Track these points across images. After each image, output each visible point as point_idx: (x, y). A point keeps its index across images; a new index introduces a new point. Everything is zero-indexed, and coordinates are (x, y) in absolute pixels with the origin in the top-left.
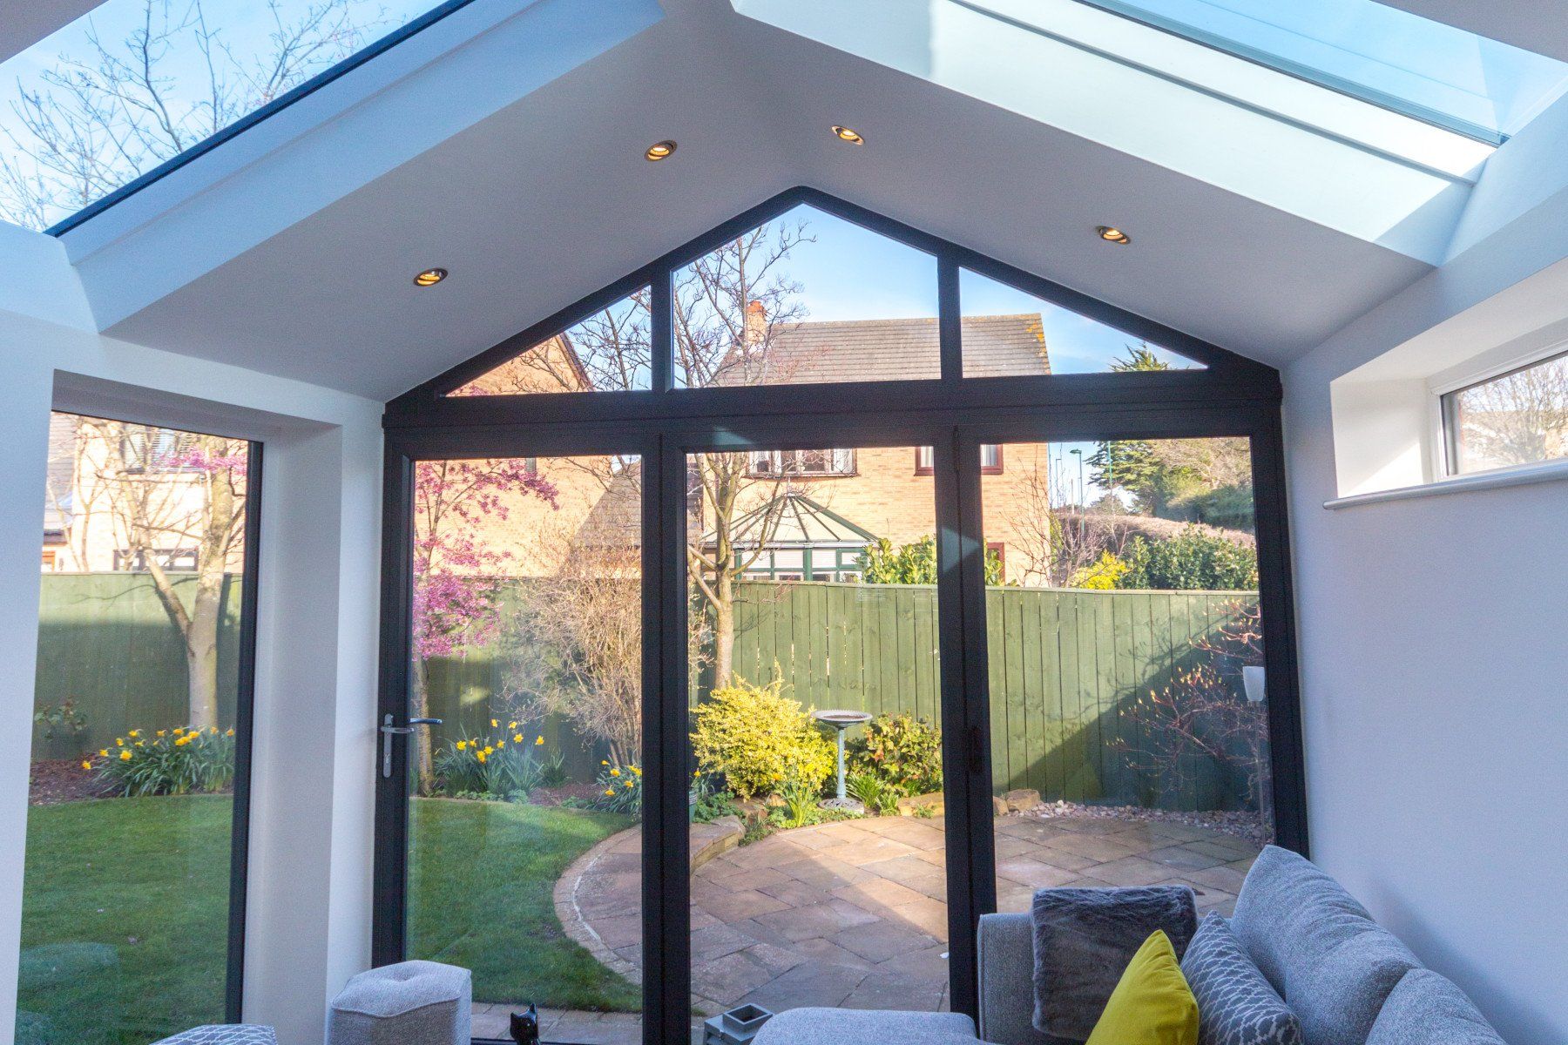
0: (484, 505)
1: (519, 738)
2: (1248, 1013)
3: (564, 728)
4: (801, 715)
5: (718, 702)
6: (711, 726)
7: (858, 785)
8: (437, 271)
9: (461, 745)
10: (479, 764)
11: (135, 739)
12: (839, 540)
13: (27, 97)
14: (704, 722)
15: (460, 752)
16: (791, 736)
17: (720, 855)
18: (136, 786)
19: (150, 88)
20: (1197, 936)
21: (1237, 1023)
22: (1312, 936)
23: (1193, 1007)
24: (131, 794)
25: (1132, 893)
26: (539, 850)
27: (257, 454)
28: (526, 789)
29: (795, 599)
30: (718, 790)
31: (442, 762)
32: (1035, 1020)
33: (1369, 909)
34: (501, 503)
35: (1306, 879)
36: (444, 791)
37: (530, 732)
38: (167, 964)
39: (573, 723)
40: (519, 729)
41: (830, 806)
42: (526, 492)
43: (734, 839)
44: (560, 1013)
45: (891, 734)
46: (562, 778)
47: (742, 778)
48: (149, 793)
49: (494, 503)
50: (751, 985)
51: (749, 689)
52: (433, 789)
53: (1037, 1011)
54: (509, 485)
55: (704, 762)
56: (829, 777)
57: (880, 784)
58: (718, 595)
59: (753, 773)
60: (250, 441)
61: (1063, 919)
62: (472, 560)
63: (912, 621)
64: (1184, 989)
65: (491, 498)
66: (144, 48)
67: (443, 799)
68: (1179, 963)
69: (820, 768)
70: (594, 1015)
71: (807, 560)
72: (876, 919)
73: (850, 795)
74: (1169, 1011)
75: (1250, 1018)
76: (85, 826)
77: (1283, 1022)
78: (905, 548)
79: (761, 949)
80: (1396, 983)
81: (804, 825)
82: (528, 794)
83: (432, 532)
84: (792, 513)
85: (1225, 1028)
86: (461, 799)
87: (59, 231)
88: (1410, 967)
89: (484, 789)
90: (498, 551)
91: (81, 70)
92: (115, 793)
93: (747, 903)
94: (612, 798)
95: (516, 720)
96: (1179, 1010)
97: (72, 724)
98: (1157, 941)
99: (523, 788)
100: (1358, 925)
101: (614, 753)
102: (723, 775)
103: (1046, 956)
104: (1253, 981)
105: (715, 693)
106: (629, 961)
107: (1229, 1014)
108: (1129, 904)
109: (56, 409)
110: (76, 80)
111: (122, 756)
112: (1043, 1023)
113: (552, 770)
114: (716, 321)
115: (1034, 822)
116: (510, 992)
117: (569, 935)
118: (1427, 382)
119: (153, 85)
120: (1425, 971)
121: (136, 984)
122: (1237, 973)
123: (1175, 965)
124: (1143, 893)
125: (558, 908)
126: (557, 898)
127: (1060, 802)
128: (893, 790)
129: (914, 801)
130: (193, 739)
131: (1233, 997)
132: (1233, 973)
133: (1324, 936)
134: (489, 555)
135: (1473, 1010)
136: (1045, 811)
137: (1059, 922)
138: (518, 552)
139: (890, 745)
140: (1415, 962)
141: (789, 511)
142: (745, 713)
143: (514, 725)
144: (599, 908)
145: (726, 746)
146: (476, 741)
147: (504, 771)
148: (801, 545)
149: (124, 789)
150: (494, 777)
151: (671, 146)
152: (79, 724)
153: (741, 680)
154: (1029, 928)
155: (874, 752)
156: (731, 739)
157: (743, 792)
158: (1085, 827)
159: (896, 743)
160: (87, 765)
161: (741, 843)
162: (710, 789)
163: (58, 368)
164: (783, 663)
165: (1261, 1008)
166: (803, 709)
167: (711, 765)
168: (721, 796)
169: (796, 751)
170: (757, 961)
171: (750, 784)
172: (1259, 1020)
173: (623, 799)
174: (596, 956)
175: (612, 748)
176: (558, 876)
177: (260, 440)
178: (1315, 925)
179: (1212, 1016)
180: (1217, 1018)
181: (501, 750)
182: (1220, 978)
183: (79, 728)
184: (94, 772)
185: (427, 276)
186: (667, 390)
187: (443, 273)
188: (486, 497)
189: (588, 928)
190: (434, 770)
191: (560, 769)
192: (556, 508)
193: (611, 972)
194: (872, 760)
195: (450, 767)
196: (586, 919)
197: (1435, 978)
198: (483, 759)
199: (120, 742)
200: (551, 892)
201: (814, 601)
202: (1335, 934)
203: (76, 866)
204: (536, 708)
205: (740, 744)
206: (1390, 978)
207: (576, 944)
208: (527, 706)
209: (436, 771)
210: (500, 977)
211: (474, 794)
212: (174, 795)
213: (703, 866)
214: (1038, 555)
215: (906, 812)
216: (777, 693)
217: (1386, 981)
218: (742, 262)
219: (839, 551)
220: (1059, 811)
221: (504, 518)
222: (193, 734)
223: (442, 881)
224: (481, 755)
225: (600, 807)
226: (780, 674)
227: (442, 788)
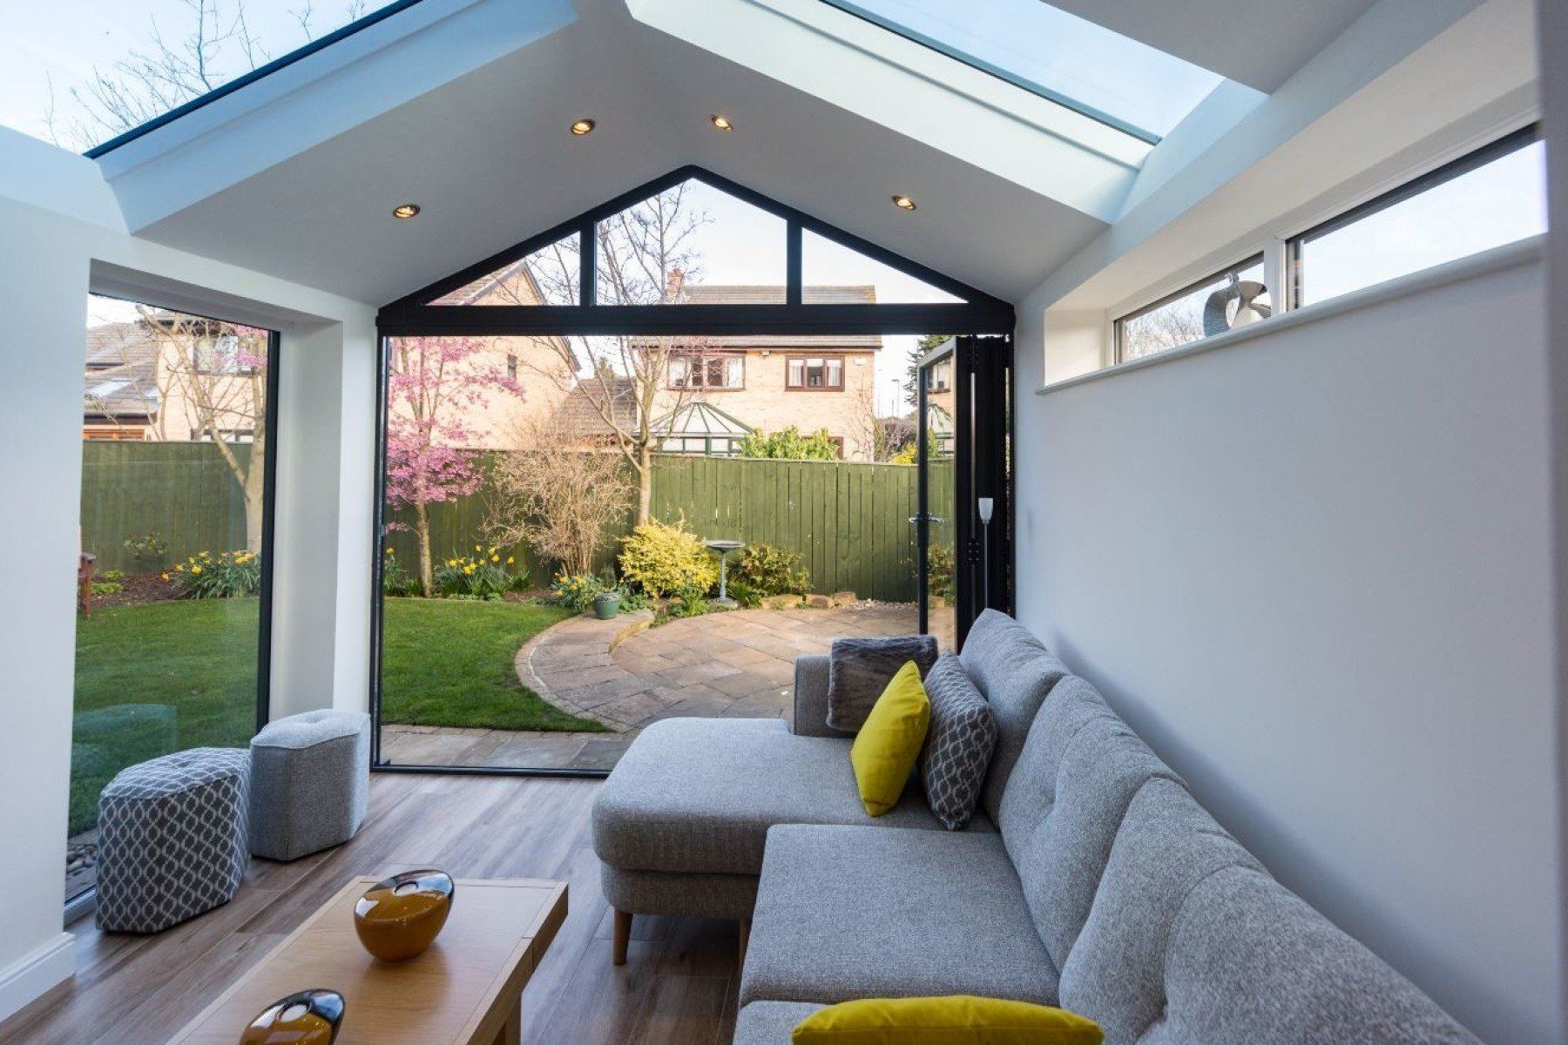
0: (471, 399)
1: (496, 558)
2: (962, 707)
3: (529, 552)
4: (697, 543)
5: (639, 535)
6: (633, 551)
7: (734, 590)
8: (412, 207)
9: (453, 563)
10: (465, 576)
11: (203, 558)
12: (730, 432)
13: (104, 82)
14: (628, 548)
15: (451, 567)
16: (689, 557)
17: (636, 634)
18: (205, 590)
19: (203, 79)
20: (936, 664)
21: (954, 713)
22: (1008, 660)
23: (926, 704)
24: (201, 597)
25: (897, 640)
26: (507, 631)
27: (275, 340)
28: (500, 593)
29: (695, 467)
30: (637, 592)
31: (438, 575)
32: (828, 721)
33: (1045, 645)
34: (484, 396)
35: (1008, 628)
36: (440, 594)
37: (504, 553)
38: (222, 707)
39: (534, 547)
40: (496, 552)
41: (715, 603)
42: (503, 390)
43: (647, 624)
44: (513, 733)
45: (758, 557)
46: (527, 585)
47: (654, 584)
48: (214, 596)
49: (478, 396)
50: (650, 713)
51: (661, 527)
52: (433, 593)
53: (830, 714)
54: (490, 385)
55: (626, 574)
56: (715, 584)
57: (749, 589)
58: (640, 463)
59: (662, 581)
60: (269, 331)
61: (851, 657)
62: (461, 435)
63: (774, 483)
64: (922, 694)
65: (477, 393)
66: (199, 48)
67: (439, 599)
68: (923, 682)
69: (709, 578)
70: (538, 734)
71: (708, 445)
72: (740, 672)
73: (728, 596)
74: (912, 707)
75: (962, 710)
76: (163, 618)
77: (982, 710)
78: (773, 435)
79: (657, 691)
80: (1054, 685)
81: (696, 615)
82: (502, 596)
83: (432, 415)
84: (699, 414)
85: (946, 718)
86: (453, 599)
87: (95, 154)
88: (1064, 675)
89: (469, 592)
90: (481, 431)
91: (147, 63)
92: (188, 596)
93: (653, 664)
94: (561, 598)
95: (492, 546)
96: (917, 707)
97: (156, 549)
98: (910, 667)
99: (498, 591)
100: (1037, 653)
101: (565, 568)
102: (641, 583)
103: (838, 681)
104: (967, 688)
105: (637, 529)
106: (565, 700)
107: (949, 709)
108: (894, 647)
109: (93, 291)
110: (144, 71)
111: (193, 570)
112: (833, 722)
113: (520, 580)
114: (643, 276)
115: (851, 612)
116: (478, 720)
117: (524, 684)
118: (1106, 312)
119: (207, 78)
120: (1072, 676)
121: (196, 721)
122: (958, 684)
123: (919, 682)
124: (905, 640)
125: (517, 668)
126: (517, 661)
127: (869, 600)
128: (758, 592)
129: (771, 599)
130: (249, 560)
131: (954, 698)
132: (955, 684)
133: (1014, 661)
134: (474, 432)
135: (1099, 698)
136: (859, 605)
137: (848, 658)
138: (496, 432)
139: (757, 563)
140: (1068, 672)
141: (696, 412)
142: (657, 542)
143: (493, 550)
144: (547, 667)
145: (643, 563)
146: (465, 560)
147: (484, 581)
148: (704, 436)
149: (195, 593)
150: (476, 585)
151: (591, 124)
152: (160, 549)
153: (655, 521)
154: (828, 664)
155: (746, 567)
156: (647, 559)
157: (654, 594)
158: (884, 615)
159: (761, 562)
160: (165, 576)
161: (651, 626)
162: (631, 592)
163: (96, 258)
164: (685, 510)
165: (970, 703)
166: (698, 540)
167: (632, 576)
168: (639, 596)
169: (691, 567)
170: (655, 698)
171: (660, 589)
172: (967, 711)
173: (569, 598)
174: (542, 697)
175: (563, 565)
176: (519, 647)
177: (278, 329)
178: (1010, 655)
179: (939, 710)
180: (942, 712)
181: (482, 566)
182: (947, 688)
183: (160, 552)
184: (172, 581)
185: (403, 210)
186: (591, 306)
187: (416, 209)
188: (473, 393)
189: (538, 679)
190: (434, 581)
191: (526, 579)
192: (524, 401)
193: (552, 707)
194: (744, 574)
195: (443, 578)
196: (537, 674)
197: (1078, 681)
198: (469, 572)
199: (192, 561)
200: (514, 658)
201: (708, 469)
202: (1021, 659)
203: (153, 644)
204: (508, 537)
205: (654, 562)
206: (1051, 682)
207: (528, 689)
208: (502, 536)
209: (435, 582)
210: (472, 711)
211: (463, 596)
212: (235, 597)
213: (623, 641)
214: (862, 441)
215: (766, 605)
216: (681, 529)
217: (1049, 683)
218: (662, 235)
219: (730, 440)
220: (868, 605)
221: (486, 407)
222: (248, 556)
223: (435, 651)
224: (467, 570)
225: (552, 603)
226: (683, 516)
227: (438, 592)
